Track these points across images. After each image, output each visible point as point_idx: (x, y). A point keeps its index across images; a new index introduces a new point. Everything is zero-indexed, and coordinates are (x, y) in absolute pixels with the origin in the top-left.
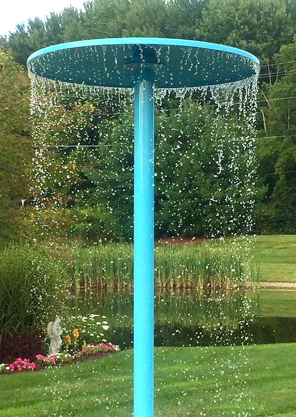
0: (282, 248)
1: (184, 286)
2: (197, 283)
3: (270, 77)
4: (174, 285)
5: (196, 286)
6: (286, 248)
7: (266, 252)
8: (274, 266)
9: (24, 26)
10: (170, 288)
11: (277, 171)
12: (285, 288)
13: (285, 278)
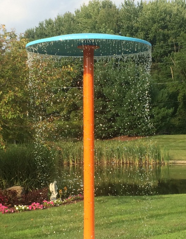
0: (181, 142)
1: (128, 162)
2: (135, 161)
3: (175, 49)
4: (123, 162)
5: (134, 163)
6: (183, 142)
7: (173, 144)
8: (177, 151)
9: (43, 23)
10: (121, 164)
11: (179, 100)
12: (182, 164)
13: (183, 158)
